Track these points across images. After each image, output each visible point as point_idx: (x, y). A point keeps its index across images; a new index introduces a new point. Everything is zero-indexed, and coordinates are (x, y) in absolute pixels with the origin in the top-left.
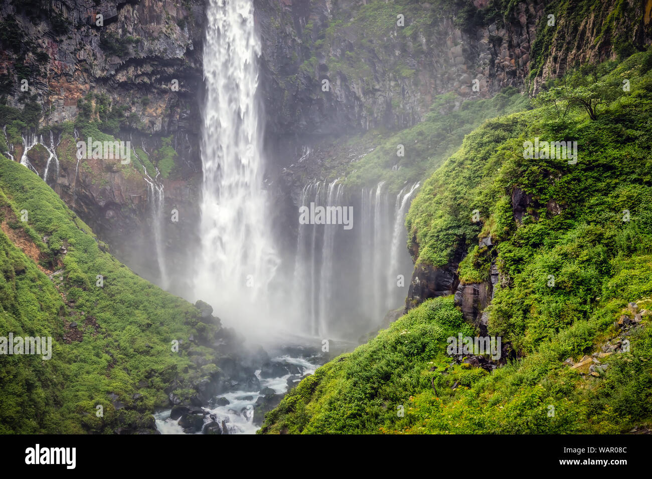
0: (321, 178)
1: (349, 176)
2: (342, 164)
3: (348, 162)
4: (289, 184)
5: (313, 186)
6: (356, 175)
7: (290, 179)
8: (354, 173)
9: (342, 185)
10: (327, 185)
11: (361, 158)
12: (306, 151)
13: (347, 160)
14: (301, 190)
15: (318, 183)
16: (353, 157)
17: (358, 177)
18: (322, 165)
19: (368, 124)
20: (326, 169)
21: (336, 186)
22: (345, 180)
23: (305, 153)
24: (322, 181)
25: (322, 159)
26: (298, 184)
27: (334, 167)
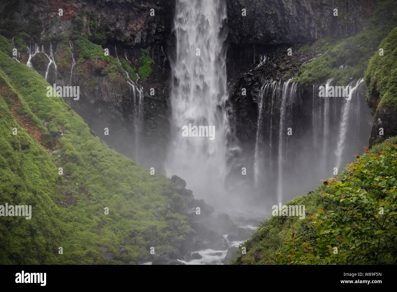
0: (277, 78)
1: (301, 75)
2: (294, 67)
3: (300, 65)
4: (249, 84)
5: (270, 85)
6: (307, 74)
7: (250, 80)
8: (306, 73)
9: (296, 83)
10: (282, 84)
11: (311, 61)
12: (263, 58)
13: (299, 63)
14: (260, 89)
15: (274, 82)
16: (304, 60)
17: (310, 75)
18: (278, 68)
19: (316, 34)
20: (281, 71)
21: (290, 85)
22: (297, 79)
23: (262, 61)
24: (278, 81)
25: (277, 63)
26: (257, 83)
27: (287, 69)
